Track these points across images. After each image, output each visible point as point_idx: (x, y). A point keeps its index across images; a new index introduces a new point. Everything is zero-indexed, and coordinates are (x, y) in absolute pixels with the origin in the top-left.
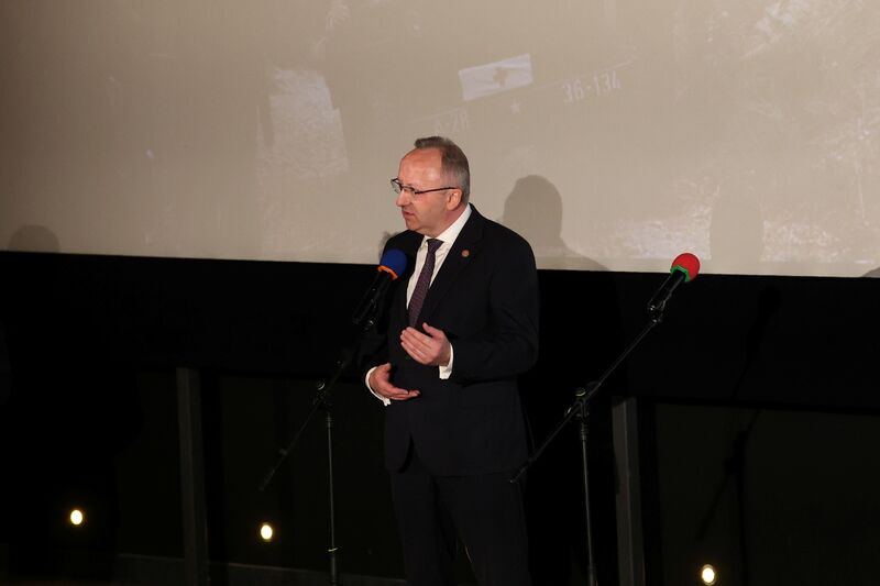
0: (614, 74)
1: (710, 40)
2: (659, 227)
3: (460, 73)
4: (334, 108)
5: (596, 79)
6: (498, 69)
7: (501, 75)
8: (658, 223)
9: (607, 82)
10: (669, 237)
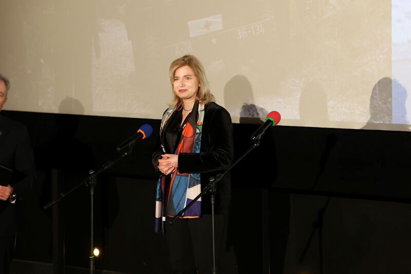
0: (261, 25)
1: (308, 8)
2: (280, 102)
3: (189, 23)
4: (129, 40)
5: (252, 27)
6: (207, 22)
7: (208, 25)
8: (281, 100)
9: (258, 29)
10: (285, 108)
